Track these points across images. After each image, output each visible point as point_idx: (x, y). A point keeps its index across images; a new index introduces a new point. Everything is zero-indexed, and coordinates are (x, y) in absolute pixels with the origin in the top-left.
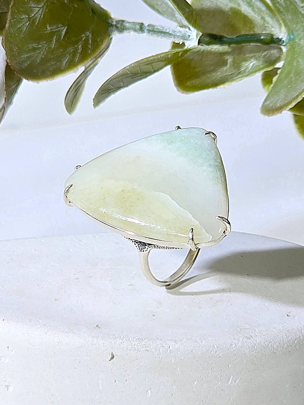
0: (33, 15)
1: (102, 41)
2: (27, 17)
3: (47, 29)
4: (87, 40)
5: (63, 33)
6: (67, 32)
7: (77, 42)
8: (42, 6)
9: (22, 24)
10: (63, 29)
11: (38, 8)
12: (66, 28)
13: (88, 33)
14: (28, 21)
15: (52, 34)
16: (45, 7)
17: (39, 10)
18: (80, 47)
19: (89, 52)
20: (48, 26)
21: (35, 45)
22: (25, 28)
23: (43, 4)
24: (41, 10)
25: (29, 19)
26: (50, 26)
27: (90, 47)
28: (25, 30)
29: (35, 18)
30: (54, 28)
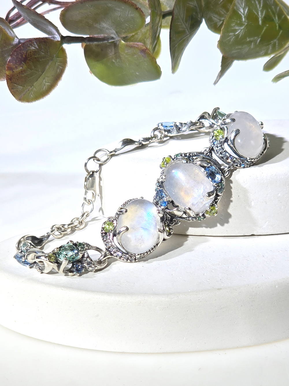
0: (237, 33)
1: (285, 44)
2: (233, 34)
3: (246, 39)
4: (275, 44)
5: (258, 41)
6: (260, 41)
7: (268, 45)
8: (242, 28)
9: (229, 38)
10: (258, 39)
11: (240, 29)
13: (275, 41)
14: (234, 37)
15: (251, 42)
16: (245, 28)
17: (241, 31)
18: (270, 47)
19: (277, 49)
20: (247, 38)
21: (240, 47)
22: (232, 40)
24: (243, 30)
25: (235, 35)
26: (249, 38)
27: (277, 47)
28: (232, 41)
29: (238, 35)
30: (252, 39)
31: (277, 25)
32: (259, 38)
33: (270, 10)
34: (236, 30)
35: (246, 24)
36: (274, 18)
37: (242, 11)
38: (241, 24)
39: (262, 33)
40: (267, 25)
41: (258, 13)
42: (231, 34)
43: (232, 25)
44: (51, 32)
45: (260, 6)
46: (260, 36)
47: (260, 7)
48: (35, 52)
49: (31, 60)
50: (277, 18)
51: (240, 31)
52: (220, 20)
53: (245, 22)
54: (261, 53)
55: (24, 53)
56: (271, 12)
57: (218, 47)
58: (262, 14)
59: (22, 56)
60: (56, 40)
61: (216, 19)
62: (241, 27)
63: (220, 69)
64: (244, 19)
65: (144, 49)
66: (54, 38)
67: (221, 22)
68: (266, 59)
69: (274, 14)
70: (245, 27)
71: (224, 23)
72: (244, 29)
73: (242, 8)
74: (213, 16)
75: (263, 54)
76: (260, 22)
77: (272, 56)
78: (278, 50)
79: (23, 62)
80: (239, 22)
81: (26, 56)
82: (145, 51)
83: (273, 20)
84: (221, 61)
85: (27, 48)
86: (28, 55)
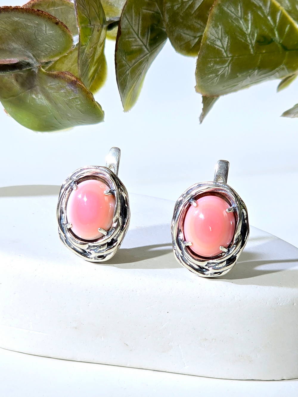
35: (230, 59)
37: (220, 44)
45: (248, 25)
53: (227, 57)
61: (188, 36)
62: (223, 65)
64: (225, 54)
65: (74, 80)
73: (219, 39)
76: (252, 51)
80: (218, 59)
82: (76, 84)
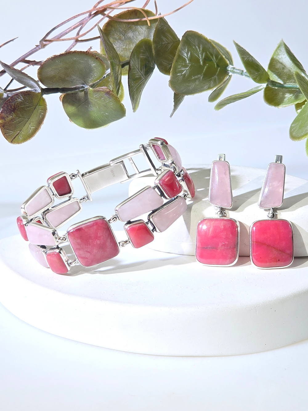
1: (223, 79)
4: (215, 80)
5: (201, 78)
6: (203, 78)
7: (210, 80)
9: (178, 78)
12: (203, 76)
13: (216, 76)
14: (181, 76)
15: (195, 79)
16: (190, 69)
18: (212, 82)
20: (192, 77)
21: (187, 84)
22: (180, 79)
23: (188, 68)
27: (217, 81)
29: (185, 74)
30: (196, 77)
31: (215, 63)
32: (201, 75)
33: (208, 53)
34: (183, 71)
35: (190, 65)
36: (212, 58)
37: (186, 55)
38: (186, 66)
39: (204, 71)
40: (207, 65)
41: (199, 56)
42: (179, 74)
43: (179, 67)
44: (33, 86)
45: (200, 49)
46: (202, 74)
47: (200, 51)
48: (21, 103)
49: (19, 110)
50: (214, 58)
51: (186, 71)
52: (169, 64)
53: (189, 64)
54: (205, 87)
55: (13, 105)
56: (209, 54)
57: (169, 86)
58: (202, 57)
59: (11, 107)
60: (37, 92)
61: (165, 63)
62: (186, 68)
63: (173, 104)
64: (188, 62)
65: (108, 91)
66: (35, 90)
67: (170, 65)
68: (210, 92)
69: (212, 55)
70: (189, 67)
71: (172, 66)
72: (188, 69)
73: (185, 52)
74: (164, 62)
75: (207, 88)
76: (201, 63)
77: (215, 89)
78: (218, 84)
79: (12, 112)
80: (184, 64)
81: (14, 107)
82: (109, 93)
83: (211, 60)
84: (173, 97)
85: (15, 100)
86: (16, 106)
